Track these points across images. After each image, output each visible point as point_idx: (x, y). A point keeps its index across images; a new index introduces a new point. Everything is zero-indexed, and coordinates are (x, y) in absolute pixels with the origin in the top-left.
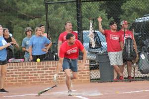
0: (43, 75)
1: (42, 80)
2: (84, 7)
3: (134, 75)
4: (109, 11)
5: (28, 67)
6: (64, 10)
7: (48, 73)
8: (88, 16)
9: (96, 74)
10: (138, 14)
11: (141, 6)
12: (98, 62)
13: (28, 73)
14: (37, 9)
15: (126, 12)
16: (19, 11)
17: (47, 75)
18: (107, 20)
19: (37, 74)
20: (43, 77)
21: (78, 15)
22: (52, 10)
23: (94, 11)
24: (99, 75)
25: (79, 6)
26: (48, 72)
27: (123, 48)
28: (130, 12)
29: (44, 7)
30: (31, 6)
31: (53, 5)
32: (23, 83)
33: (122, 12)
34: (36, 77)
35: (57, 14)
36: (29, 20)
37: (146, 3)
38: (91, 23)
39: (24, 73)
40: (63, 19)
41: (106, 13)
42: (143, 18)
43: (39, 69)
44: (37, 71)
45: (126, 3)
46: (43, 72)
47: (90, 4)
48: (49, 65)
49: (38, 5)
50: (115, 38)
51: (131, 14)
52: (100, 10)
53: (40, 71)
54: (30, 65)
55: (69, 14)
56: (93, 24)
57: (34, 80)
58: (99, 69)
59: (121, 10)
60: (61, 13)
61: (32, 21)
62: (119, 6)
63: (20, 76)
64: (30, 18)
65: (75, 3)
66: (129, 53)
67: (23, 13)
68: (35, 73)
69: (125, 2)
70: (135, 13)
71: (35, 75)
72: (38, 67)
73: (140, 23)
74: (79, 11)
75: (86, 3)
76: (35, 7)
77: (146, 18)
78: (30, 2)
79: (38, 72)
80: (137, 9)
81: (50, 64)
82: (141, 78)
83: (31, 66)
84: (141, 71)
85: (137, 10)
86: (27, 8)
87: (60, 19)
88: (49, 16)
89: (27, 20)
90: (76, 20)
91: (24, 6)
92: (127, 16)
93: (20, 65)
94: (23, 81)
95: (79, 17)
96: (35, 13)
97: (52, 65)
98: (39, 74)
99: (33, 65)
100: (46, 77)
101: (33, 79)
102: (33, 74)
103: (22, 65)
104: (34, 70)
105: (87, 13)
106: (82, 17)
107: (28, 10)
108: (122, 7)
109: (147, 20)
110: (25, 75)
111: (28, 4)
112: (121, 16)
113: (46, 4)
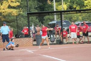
2: (30, 18)
4: (39, 19)
6: (23, 19)
8: (32, 21)
9: (35, 43)
10: (50, 21)
14: (13, 19)
18: (39, 22)
22: (18, 19)
25: (28, 18)
26: (18, 42)
28: (47, 20)
29: (16, 18)
35: (21, 20)
40: (23, 22)
46: (16, 42)
47: (32, 17)
52: (36, 19)
55: (25, 20)
56: (34, 25)
58: (36, 41)
60: (22, 20)
61: (11, 23)
69: (45, 16)
73: (50, 24)
74: (28, 20)
76: (12, 18)
81: (18, 39)
84: (51, 41)
85: (49, 19)
86: (10, 19)
88: (18, 22)
91: (8, 18)
95: (29, 22)
96: (12, 20)
108: (44, 18)
109: (53, 23)
112: (44, 21)
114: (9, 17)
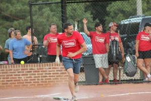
0: (27, 78)
1: (26, 83)
2: (69, 8)
3: (120, 78)
4: (94, 12)
5: (12, 70)
6: (49, 12)
7: (33, 76)
8: (73, 18)
9: (82, 77)
10: (124, 16)
11: (127, 7)
12: (83, 65)
13: (12, 75)
14: (21, 10)
15: (112, 14)
16: (3, 12)
17: (31, 77)
18: (92, 21)
19: (21, 76)
20: (27, 80)
21: (62, 16)
22: (36, 11)
23: (79, 12)
24: (84, 78)
25: (63, 8)
26: (32, 74)
27: (108, 51)
28: (116, 14)
29: (28, 8)
30: (15, 7)
31: (37, 7)
32: (6, 86)
33: (108, 14)
34: (19, 80)
35: (42, 15)
36: (13, 21)
37: (132, 4)
38: (76, 25)
39: (7, 76)
40: (48, 20)
41: (91, 14)
42: (129, 20)
43: (23, 72)
44: (21, 74)
45: (112, 5)
46: (27, 75)
47: (75, 5)
48: (33, 68)
49: (22, 7)
50: (101, 40)
51: (117, 16)
52: (85, 12)
53: (24, 73)
54: (14, 67)
55: (54, 15)
56: (78, 26)
57: (18, 83)
58: (84, 71)
59: (107, 11)
60: (46, 15)
61: (16, 23)
62: (104, 7)
63: (4, 78)
64: (14, 19)
65: (60, 5)
66: (115, 55)
67: (7, 14)
68: (20, 75)
69: (111, 3)
70: (120, 14)
71: (19, 78)
72: (22, 70)
73: (125, 25)
75: (70, 4)
76: (19, 8)
77: (131, 19)
78: (14, 3)
79: (23, 75)
80: (123, 10)
81: (35, 66)
82: (127, 80)
83: (15, 69)
84: (126, 73)
85: (123, 12)
86: (11, 9)
87: (45, 20)
89: (11, 22)
90: (61, 22)
91: (7, 6)
92: (112, 18)
93: (4, 68)
94: (7, 83)
97: (36, 68)
98: (23, 77)
99: (16, 67)
100: (30, 80)
101: (16, 82)
102: (17, 77)
103: (6, 67)
104: (18, 72)
105: (72, 15)
106: (67, 19)
107: (11, 11)
108: (108, 9)
109: (133, 22)
110: (8, 78)
111: (11, 5)
112: (107, 18)
113: (31, 5)
114: (9, 5)
